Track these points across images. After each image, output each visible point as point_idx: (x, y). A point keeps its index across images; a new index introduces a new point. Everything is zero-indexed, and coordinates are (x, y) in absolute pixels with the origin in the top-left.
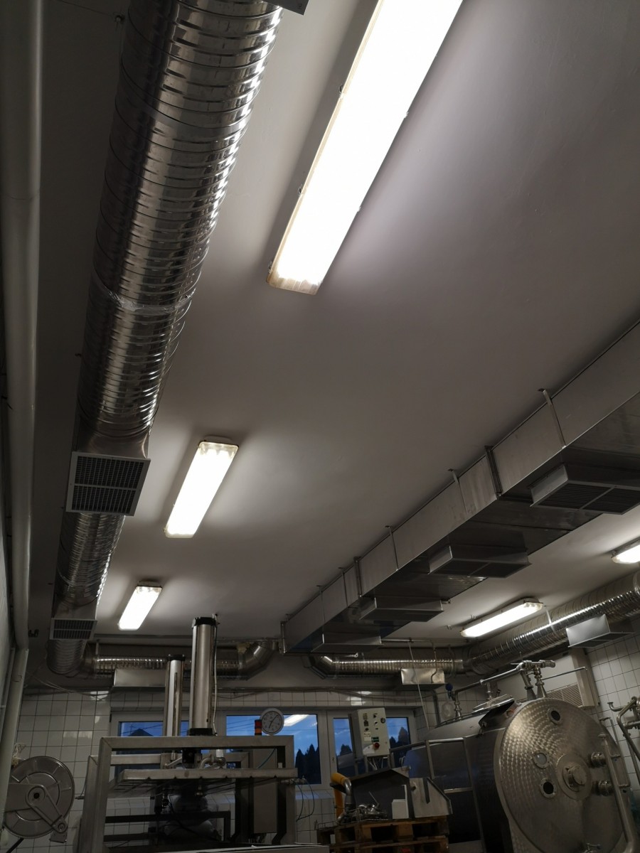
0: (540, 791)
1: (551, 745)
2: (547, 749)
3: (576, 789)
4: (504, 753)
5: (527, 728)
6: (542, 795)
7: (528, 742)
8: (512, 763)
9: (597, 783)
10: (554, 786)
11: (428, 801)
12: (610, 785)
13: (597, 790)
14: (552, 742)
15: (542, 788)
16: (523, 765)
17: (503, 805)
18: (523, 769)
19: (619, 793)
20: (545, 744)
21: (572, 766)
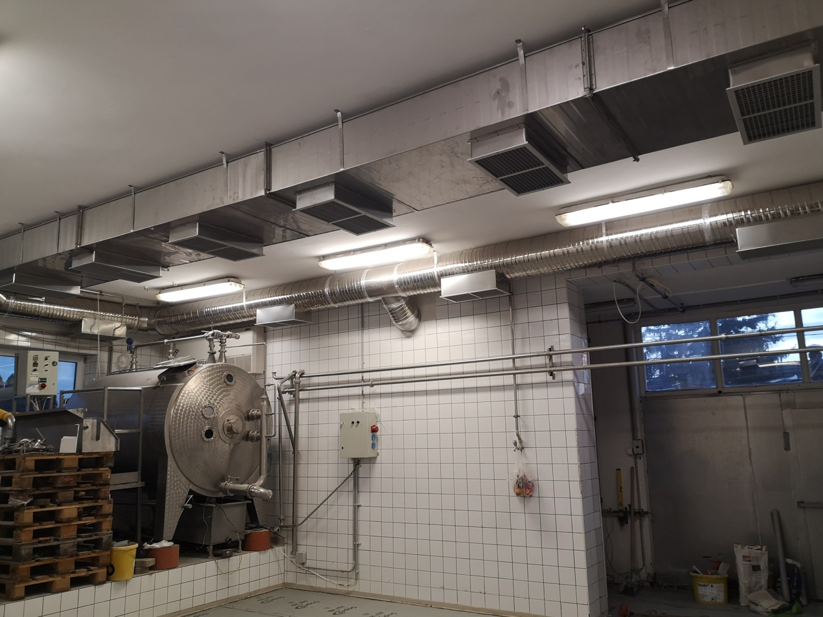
0: (201, 435)
1: (220, 401)
2: (216, 404)
3: (230, 436)
4: (178, 404)
5: (203, 386)
6: (203, 438)
7: (201, 397)
8: (183, 413)
9: (249, 432)
10: (214, 433)
11: (98, 438)
12: (259, 434)
13: (247, 437)
14: (222, 399)
15: (204, 433)
16: (192, 415)
17: (166, 444)
18: (191, 418)
19: (264, 440)
20: (215, 400)
21: (233, 419)
